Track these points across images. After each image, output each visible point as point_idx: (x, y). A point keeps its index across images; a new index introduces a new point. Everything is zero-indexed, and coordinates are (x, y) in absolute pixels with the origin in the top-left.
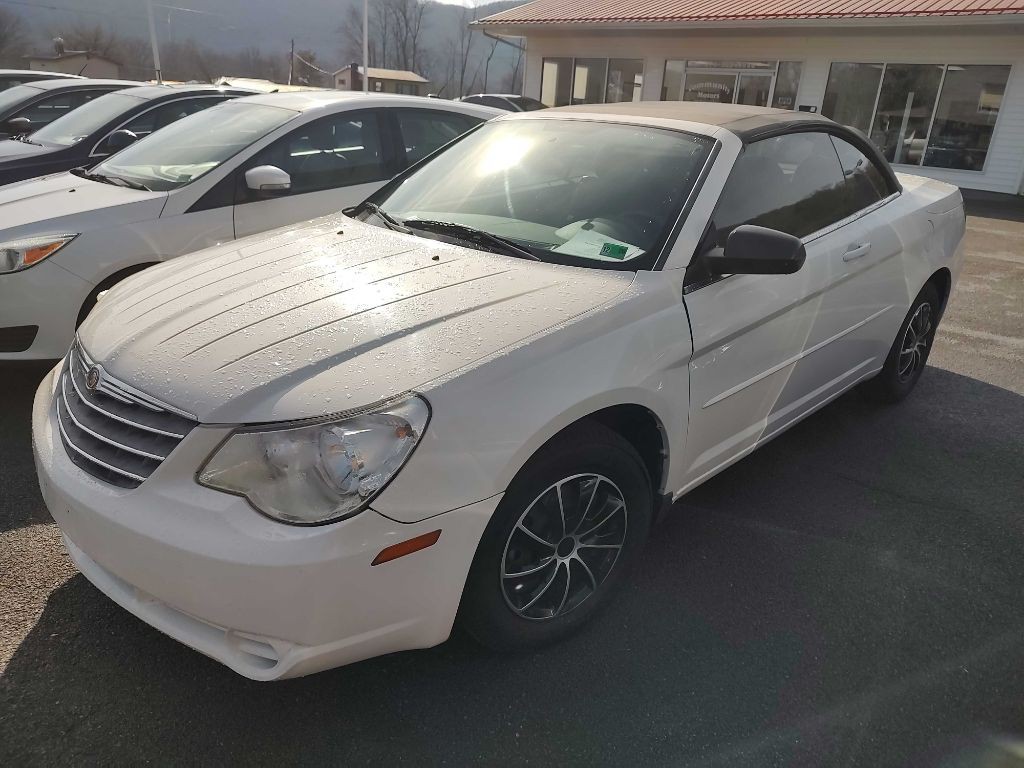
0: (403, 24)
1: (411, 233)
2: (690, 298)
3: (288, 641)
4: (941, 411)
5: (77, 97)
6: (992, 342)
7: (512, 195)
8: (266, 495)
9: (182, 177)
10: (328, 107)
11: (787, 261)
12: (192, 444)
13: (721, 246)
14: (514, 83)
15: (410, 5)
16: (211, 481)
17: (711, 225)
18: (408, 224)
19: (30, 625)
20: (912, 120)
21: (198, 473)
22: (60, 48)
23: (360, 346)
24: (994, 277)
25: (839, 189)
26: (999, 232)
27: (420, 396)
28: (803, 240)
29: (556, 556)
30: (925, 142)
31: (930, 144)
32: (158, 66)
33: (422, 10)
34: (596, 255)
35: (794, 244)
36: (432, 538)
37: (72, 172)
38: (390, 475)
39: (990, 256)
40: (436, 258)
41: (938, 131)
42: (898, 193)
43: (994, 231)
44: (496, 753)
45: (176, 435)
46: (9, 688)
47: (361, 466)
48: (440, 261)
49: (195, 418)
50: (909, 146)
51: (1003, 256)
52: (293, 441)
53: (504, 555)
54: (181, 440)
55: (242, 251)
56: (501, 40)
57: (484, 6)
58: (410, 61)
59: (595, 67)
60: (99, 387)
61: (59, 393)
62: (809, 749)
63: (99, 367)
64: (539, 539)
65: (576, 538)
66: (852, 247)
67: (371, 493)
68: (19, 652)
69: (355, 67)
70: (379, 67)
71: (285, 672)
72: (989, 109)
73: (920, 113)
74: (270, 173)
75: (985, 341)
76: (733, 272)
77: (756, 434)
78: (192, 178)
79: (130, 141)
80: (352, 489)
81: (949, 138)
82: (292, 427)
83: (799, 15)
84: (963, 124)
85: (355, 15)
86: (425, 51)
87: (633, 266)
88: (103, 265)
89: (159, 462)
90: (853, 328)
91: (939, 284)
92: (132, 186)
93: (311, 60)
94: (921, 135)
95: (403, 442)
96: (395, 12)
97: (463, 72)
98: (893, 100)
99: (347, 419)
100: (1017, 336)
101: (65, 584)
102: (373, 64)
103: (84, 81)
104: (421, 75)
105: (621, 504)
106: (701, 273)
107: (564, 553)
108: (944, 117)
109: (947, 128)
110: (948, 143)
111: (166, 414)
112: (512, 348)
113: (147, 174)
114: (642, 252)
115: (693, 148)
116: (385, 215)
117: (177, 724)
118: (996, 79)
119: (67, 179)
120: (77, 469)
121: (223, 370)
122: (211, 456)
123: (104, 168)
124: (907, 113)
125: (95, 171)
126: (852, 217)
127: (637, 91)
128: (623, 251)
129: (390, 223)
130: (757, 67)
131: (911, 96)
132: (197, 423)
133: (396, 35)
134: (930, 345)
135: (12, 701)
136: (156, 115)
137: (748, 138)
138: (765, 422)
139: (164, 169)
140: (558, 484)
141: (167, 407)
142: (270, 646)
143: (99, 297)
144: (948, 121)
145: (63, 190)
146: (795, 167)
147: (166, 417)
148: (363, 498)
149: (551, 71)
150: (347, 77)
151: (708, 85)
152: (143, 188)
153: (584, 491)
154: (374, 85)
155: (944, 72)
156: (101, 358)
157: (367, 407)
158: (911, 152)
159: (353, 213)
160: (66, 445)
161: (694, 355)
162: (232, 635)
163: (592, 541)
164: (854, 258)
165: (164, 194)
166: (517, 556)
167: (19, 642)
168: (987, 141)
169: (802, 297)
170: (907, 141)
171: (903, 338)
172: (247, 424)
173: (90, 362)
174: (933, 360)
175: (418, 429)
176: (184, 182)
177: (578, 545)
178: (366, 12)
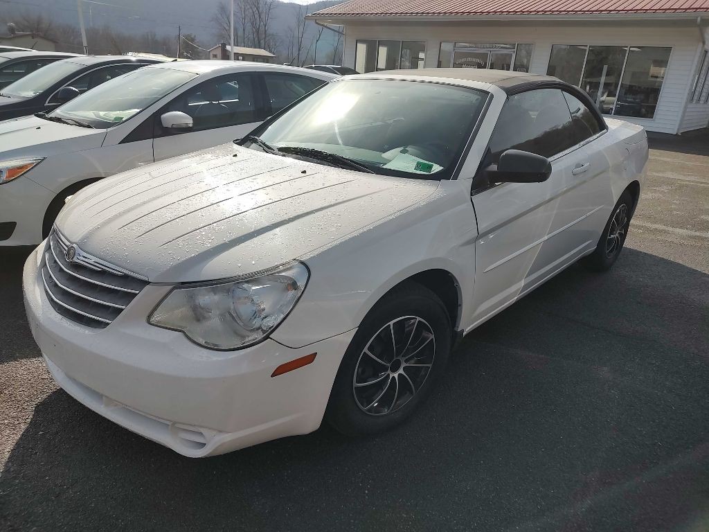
0: (257, 16)
1: (284, 156)
2: (476, 198)
3: (214, 430)
4: (634, 277)
5: (32, 64)
6: (665, 232)
7: (340, 133)
8: (197, 331)
9: (116, 119)
10: (214, 72)
11: (539, 173)
12: (145, 298)
13: (495, 164)
14: (336, 57)
15: (261, 2)
16: (158, 322)
17: (488, 151)
18: (281, 149)
19: (23, 427)
20: (606, 85)
21: (149, 317)
22: (12, 30)
23: (259, 230)
24: (664, 188)
25: (565, 128)
26: (665, 159)
27: (302, 263)
28: (549, 159)
29: (389, 372)
30: (615, 99)
31: (618, 101)
32: (85, 44)
33: (270, 7)
34: (412, 170)
35: (544, 162)
36: (310, 359)
37: (36, 115)
38: (282, 316)
39: (661, 175)
40: (304, 172)
41: (624, 91)
42: (605, 131)
43: (662, 159)
44: (353, 504)
45: (133, 291)
46: (12, 469)
47: (264, 310)
48: (307, 174)
49: (147, 279)
50: (603, 101)
51: (669, 175)
52: (215, 294)
53: (356, 370)
54: (136, 294)
55: (152, 173)
56: (326, 27)
57: (314, 4)
58: (262, 42)
59: (392, 46)
60: (75, 260)
61: (44, 265)
62: (561, 496)
63: (74, 245)
64: (380, 361)
65: (402, 360)
66: (578, 166)
67: (270, 329)
68: (18, 444)
69: (224, 46)
70: (240, 46)
71: (211, 451)
72: (657, 77)
73: (612, 80)
74: (178, 117)
75: (661, 231)
76: (503, 181)
77: (516, 292)
78: (124, 119)
79: (75, 95)
80: (257, 325)
81: (631, 96)
82: (216, 284)
83: (531, 12)
84: (639, 87)
85: (223, 9)
86: (273, 35)
87: (437, 177)
88: (62, 180)
89: (122, 310)
90: (575, 222)
91: (632, 192)
92: (80, 125)
93: (193, 40)
94: (611, 94)
95: (291, 294)
96: (251, 8)
97: (299, 50)
98: (594, 71)
99: (252, 279)
100: (681, 227)
101: (46, 399)
102: (237, 44)
103: (35, 53)
104: (270, 52)
105: (432, 337)
106: (482, 182)
107: (394, 370)
108: (628, 83)
109: (630, 90)
110: (630, 100)
111: (126, 277)
112: (361, 231)
113: (91, 117)
114: (442, 168)
115: (474, 98)
116: (264, 144)
117: (132, 490)
118: (661, 56)
119: (33, 120)
120: (59, 316)
121: (165, 247)
122: (158, 305)
123: (58, 112)
124: (603, 80)
125: (52, 115)
126: (577, 146)
127: (421, 63)
128: (431, 167)
129: (267, 149)
130: (502, 48)
131: (605, 67)
132: (148, 283)
133: (252, 24)
134: (626, 231)
135: (15, 478)
136: (90, 78)
137: (511, 92)
138: (522, 283)
139: (102, 113)
140: (391, 323)
141: (127, 272)
142: (201, 434)
143: (66, 200)
144: (630, 86)
145: (31, 127)
146: (536, 113)
147: (126, 279)
148: (264, 332)
149: (362, 48)
150: (219, 52)
151: (469, 59)
152: (89, 127)
153: (408, 327)
154: (237, 57)
155: (627, 52)
156: (76, 241)
157: (267, 270)
158: (605, 106)
159: (242, 142)
160: (51, 300)
161: (480, 236)
162: (173, 426)
163: (413, 361)
164: (579, 173)
165: (104, 130)
166: (363, 372)
167: (17, 438)
168: (656, 100)
169: (547, 199)
170: (603, 99)
171: (609, 228)
172: (183, 283)
173: (68, 243)
174: (629, 243)
175: (301, 284)
176: (118, 122)
177: (404, 365)
178: (232, 8)
